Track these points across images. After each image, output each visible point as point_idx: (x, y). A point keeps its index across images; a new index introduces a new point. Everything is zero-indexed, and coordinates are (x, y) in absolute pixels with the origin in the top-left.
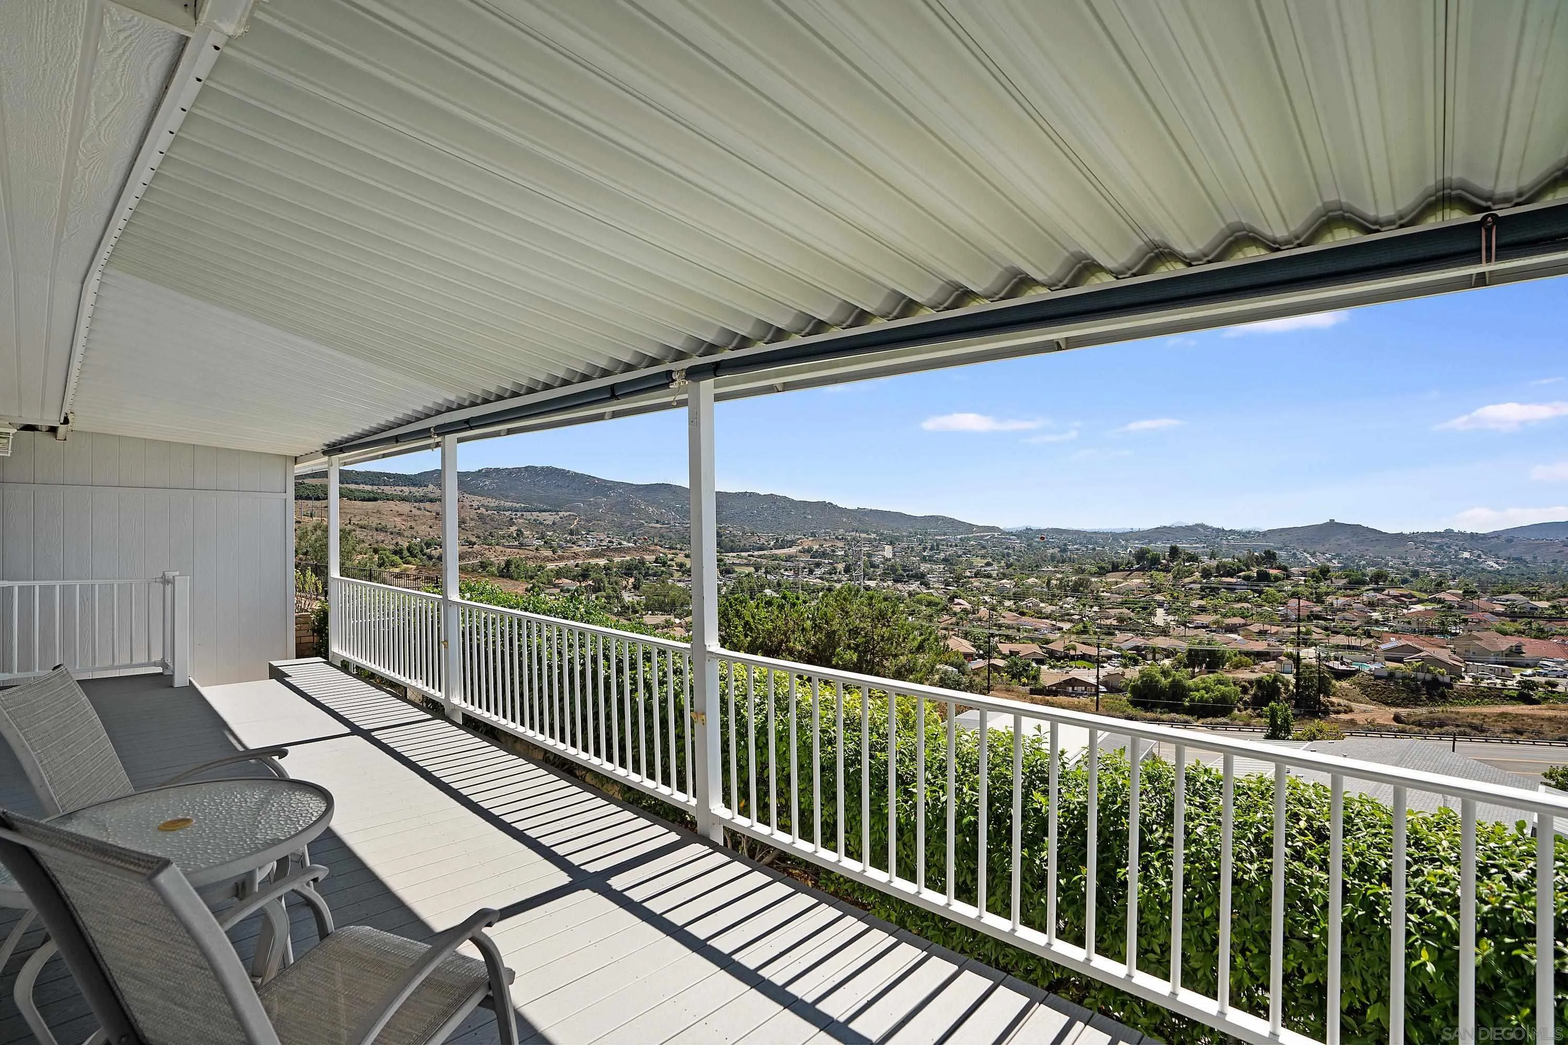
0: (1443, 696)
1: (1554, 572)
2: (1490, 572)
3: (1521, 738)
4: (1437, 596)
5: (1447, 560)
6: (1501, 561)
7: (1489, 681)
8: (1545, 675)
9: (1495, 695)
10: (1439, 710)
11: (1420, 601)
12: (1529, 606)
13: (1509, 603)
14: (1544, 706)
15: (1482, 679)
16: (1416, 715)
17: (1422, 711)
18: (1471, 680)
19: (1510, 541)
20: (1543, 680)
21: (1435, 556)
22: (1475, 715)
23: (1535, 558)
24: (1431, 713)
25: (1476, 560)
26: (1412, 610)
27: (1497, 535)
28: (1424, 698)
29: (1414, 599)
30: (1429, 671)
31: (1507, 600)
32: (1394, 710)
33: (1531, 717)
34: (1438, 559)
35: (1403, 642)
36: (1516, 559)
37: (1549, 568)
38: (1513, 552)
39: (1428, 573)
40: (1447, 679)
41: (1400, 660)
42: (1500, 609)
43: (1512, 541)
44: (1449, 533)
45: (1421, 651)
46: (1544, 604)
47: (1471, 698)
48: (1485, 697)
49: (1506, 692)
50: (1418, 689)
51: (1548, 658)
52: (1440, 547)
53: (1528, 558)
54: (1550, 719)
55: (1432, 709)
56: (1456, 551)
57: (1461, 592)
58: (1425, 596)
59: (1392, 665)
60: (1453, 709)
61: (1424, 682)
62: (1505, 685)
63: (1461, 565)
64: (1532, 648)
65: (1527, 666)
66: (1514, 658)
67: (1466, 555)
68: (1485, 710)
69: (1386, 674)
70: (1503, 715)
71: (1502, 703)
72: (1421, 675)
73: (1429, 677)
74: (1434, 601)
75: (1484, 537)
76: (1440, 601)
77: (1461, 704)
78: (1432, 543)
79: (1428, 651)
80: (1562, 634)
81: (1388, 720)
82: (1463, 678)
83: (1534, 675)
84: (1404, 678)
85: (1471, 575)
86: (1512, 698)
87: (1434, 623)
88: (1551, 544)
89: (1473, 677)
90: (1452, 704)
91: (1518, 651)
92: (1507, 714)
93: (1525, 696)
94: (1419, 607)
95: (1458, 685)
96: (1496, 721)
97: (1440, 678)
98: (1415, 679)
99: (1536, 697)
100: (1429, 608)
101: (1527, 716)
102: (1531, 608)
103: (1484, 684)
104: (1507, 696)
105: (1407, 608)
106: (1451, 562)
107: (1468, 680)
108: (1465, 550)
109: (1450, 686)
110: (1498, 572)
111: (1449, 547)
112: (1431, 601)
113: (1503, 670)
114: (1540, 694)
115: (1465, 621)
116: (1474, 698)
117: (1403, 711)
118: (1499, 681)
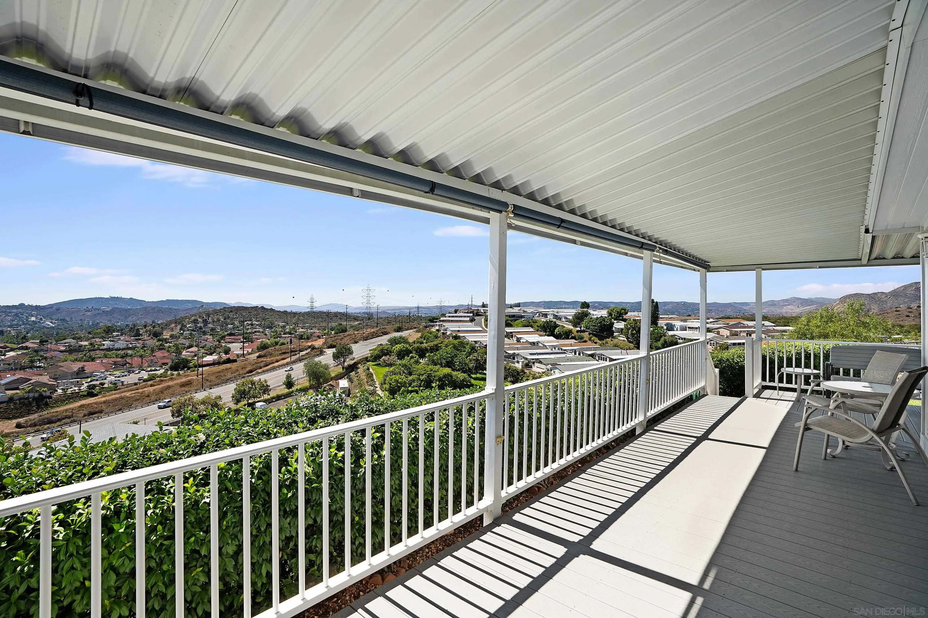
0: (47, 405)
1: (81, 326)
2: (48, 328)
3: (102, 415)
4: (24, 345)
5: (21, 322)
6: (54, 321)
7: (71, 389)
8: (97, 380)
9: (76, 396)
10: (46, 413)
11: (12, 350)
12: (77, 345)
13: (66, 344)
14: (100, 396)
15: (67, 389)
16: (30, 420)
17: (34, 417)
18: (61, 391)
19: (58, 310)
20: (98, 383)
21: (13, 321)
22: (66, 410)
23: (71, 318)
24: (41, 416)
25: (39, 322)
26: (7, 356)
27: (51, 306)
28: (34, 408)
29: (7, 349)
30: (37, 391)
31: (66, 343)
32: (15, 422)
33: (96, 403)
34: (15, 322)
35: (17, 376)
36: (61, 320)
37: (79, 324)
38: (59, 316)
39: (10, 331)
40: (48, 394)
41: (17, 389)
42: (63, 348)
43: (59, 309)
44: (22, 306)
45: (31, 380)
46: (86, 343)
47: (63, 401)
48: (70, 399)
49: (81, 393)
50: (30, 403)
51: (96, 371)
52: (16, 315)
53: (68, 319)
54: (104, 402)
55: (41, 414)
56: (27, 317)
57: (38, 341)
58: (15, 346)
59: (10, 393)
60: (53, 411)
61: (34, 398)
62: (80, 390)
63: (30, 325)
64: (89, 367)
65: (88, 377)
66: (81, 373)
67: (33, 319)
68: (71, 406)
69: (7, 399)
70: (81, 406)
71: (80, 400)
72: (31, 395)
73: (37, 395)
74: (22, 348)
75: (44, 308)
76: (27, 348)
77: (58, 406)
78: (10, 313)
79: (34, 379)
80: (100, 358)
81: (12, 428)
82: (57, 391)
83: (91, 381)
84: (20, 399)
85: (37, 331)
86: (84, 396)
87: (25, 361)
88: (79, 311)
89: (63, 389)
90: (52, 407)
91: (82, 370)
92: (84, 405)
93: (91, 394)
94: (12, 354)
95: (54, 395)
96: (79, 410)
97: (44, 394)
98: (27, 398)
99: (96, 392)
100: (20, 353)
101: (94, 403)
102: (79, 346)
103: (69, 391)
104: (81, 395)
105: (4, 355)
106: (24, 324)
107: (60, 391)
108: (32, 316)
109: (50, 397)
110: (53, 327)
111: (22, 314)
112: (19, 349)
113: (78, 382)
114: (97, 390)
115: (46, 358)
116: (64, 401)
117: (22, 420)
118: (76, 388)
